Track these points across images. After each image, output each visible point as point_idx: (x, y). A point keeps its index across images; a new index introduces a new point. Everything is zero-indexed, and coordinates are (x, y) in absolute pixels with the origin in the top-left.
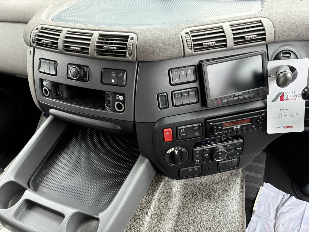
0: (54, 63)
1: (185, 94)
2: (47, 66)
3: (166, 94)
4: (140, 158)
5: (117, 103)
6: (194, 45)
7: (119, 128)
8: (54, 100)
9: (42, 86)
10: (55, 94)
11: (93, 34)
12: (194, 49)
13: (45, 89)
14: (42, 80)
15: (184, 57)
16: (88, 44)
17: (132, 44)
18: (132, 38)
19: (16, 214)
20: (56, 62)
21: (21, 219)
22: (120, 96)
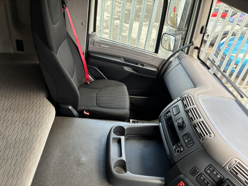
0: (179, 111)
1: (206, 182)
2: (176, 110)
3: (198, 170)
4: (163, 178)
5: (179, 149)
6: (232, 169)
7: (170, 158)
8: (165, 122)
9: (167, 113)
10: (167, 120)
11: (201, 118)
12: (230, 170)
13: (167, 115)
14: (169, 111)
15: (223, 167)
16: (195, 119)
17: (207, 138)
18: (210, 136)
19: (114, 139)
20: (180, 112)
21: (113, 141)
22: (182, 149)
